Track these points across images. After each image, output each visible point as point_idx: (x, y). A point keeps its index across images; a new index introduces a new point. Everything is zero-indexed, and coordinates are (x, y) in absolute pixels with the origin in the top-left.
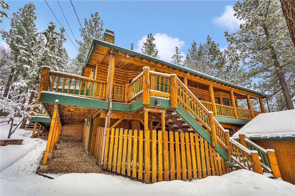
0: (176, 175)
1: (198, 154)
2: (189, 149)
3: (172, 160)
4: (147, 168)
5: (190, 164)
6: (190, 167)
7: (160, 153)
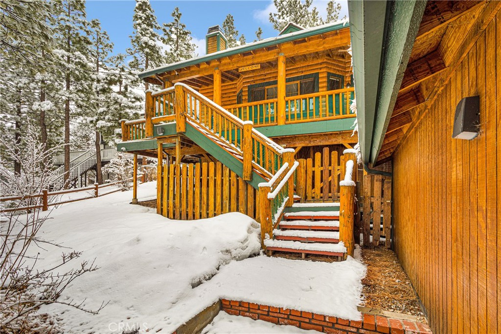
0: (187, 215)
1: (219, 191)
2: (206, 186)
3: (184, 197)
4: (159, 203)
5: (206, 203)
6: (205, 207)
7: (171, 189)
